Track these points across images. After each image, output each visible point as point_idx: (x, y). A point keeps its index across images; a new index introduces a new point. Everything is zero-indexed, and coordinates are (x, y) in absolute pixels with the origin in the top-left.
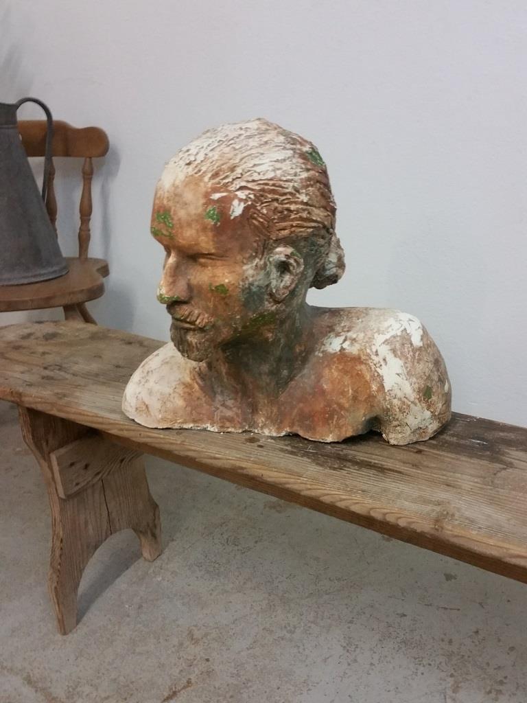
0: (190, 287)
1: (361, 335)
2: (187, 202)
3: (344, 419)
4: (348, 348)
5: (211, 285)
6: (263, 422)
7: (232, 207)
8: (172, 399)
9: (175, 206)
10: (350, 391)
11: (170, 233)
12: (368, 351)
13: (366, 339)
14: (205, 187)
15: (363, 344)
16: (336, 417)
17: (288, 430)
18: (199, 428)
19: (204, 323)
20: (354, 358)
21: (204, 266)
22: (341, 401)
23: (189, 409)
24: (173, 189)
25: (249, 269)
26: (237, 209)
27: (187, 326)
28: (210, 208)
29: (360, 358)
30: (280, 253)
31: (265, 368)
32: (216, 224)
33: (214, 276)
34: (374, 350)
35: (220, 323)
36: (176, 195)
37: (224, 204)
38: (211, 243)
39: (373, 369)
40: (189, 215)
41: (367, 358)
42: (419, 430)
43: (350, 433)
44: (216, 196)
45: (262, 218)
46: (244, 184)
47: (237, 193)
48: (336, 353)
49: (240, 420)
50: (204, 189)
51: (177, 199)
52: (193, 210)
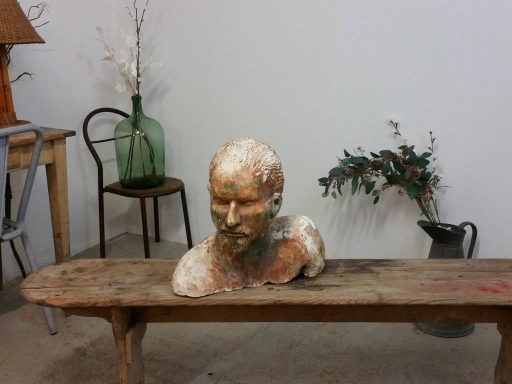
0: (241, 217)
1: (292, 229)
2: (244, 178)
3: (291, 269)
4: (287, 236)
5: (254, 214)
7: (263, 178)
8: (207, 279)
9: (238, 181)
10: (292, 255)
11: (236, 193)
12: (298, 235)
13: (295, 230)
14: (252, 170)
15: (294, 233)
16: (288, 269)
17: (266, 281)
18: (222, 291)
19: (248, 233)
20: (291, 239)
21: (248, 206)
22: (289, 261)
24: (235, 173)
25: (267, 204)
26: (265, 178)
27: (239, 235)
28: (256, 179)
29: (294, 239)
30: (276, 196)
32: (258, 186)
33: (255, 210)
34: (301, 234)
36: (237, 175)
37: (261, 176)
38: (256, 195)
39: (302, 243)
40: (246, 184)
41: (298, 238)
43: (294, 276)
44: (257, 174)
45: (272, 181)
46: (266, 168)
47: (264, 172)
48: (281, 239)
49: (241, 283)
50: (252, 172)
51: (238, 177)
52: (248, 181)
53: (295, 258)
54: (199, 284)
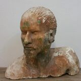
0: (32, 40)
5: (38, 38)
11: (28, 27)
12: (65, 54)
14: (37, 16)
17: (49, 75)
20: (62, 56)
21: (35, 34)
25: (45, 35)
26: (44, 21)
30: (51, 31)
32: (40, 24)
33: (38, 36)
35: (39, 48)
36: (30, 18)
37: (41, 20)
38: (39, 28)
44: (39, 18)
46: (44, 16)
52: (34, 21)
53: (63, 65)
54: (16, 74)
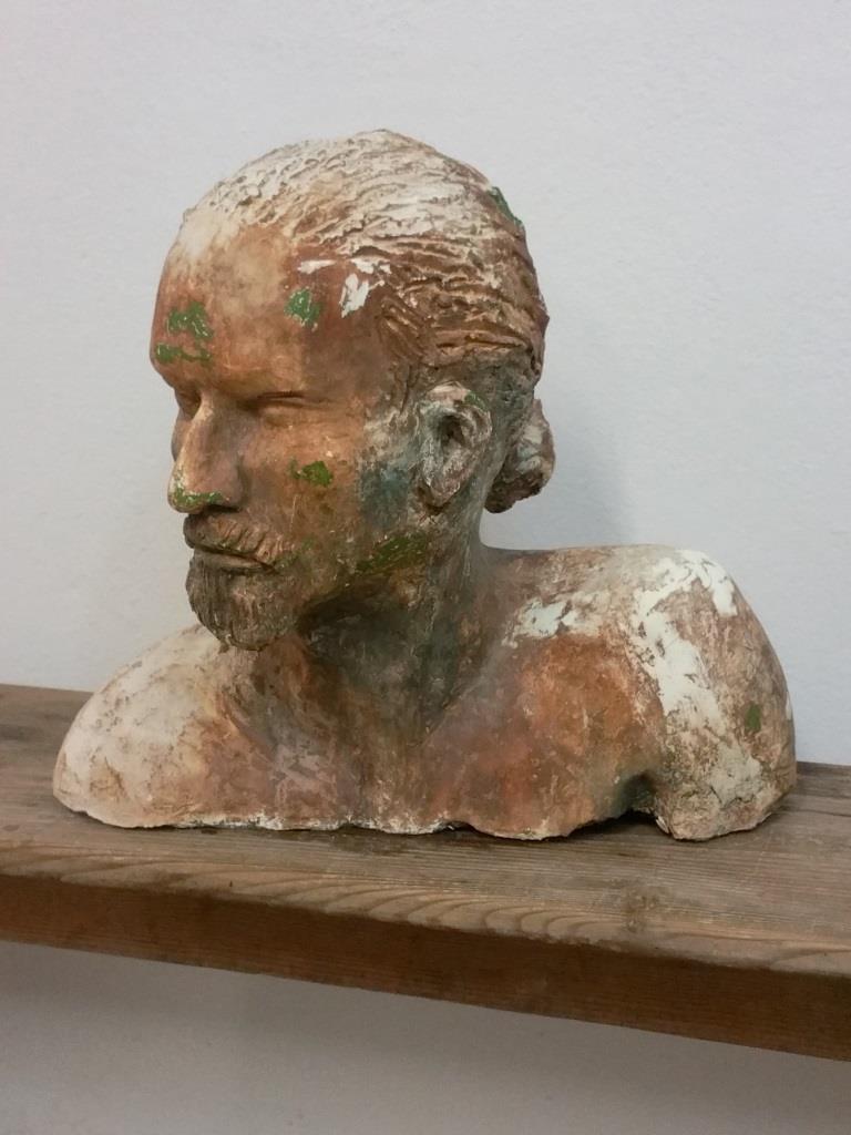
1: (604, 596)
2: (245, 280)
3: (572, 783)
4: (575, 625)
5: (293, 464)
6: (386, 802)
7: (344, 290)
8: (177, 760)
9: (216, 293)
10: (586, 719)
11: (203, 351)
12: (623, 627)
13: (616, 603)
14: (285, 247)
15: (610, 613)
16: (555, 778)
17: (446, 815)
18: (238, 824)
19: (275, 554)
20: (592, 644)
21: (275, 423)
22: (566, 742)
23: (216, 779)
24: (210, 256)
27: (235, 563)
28: (297, 290)
29: (604, 644)
30: (444, 396)
31: (395, 672)
32: (309, 326)
33: (300, 446)
34: (636, 625)
38: (298, 368)
39: (636, 668)
40: (248, 308)
41: (621, 642)
42: (739, 804)
43: (586, 816)
44: (311, 266)
45: (406, 316)
46: (368, 242)
47: (353, 260)
48: (550, 638)
49: (334, 801)
50: (283, 253)
51: (220, 276)
